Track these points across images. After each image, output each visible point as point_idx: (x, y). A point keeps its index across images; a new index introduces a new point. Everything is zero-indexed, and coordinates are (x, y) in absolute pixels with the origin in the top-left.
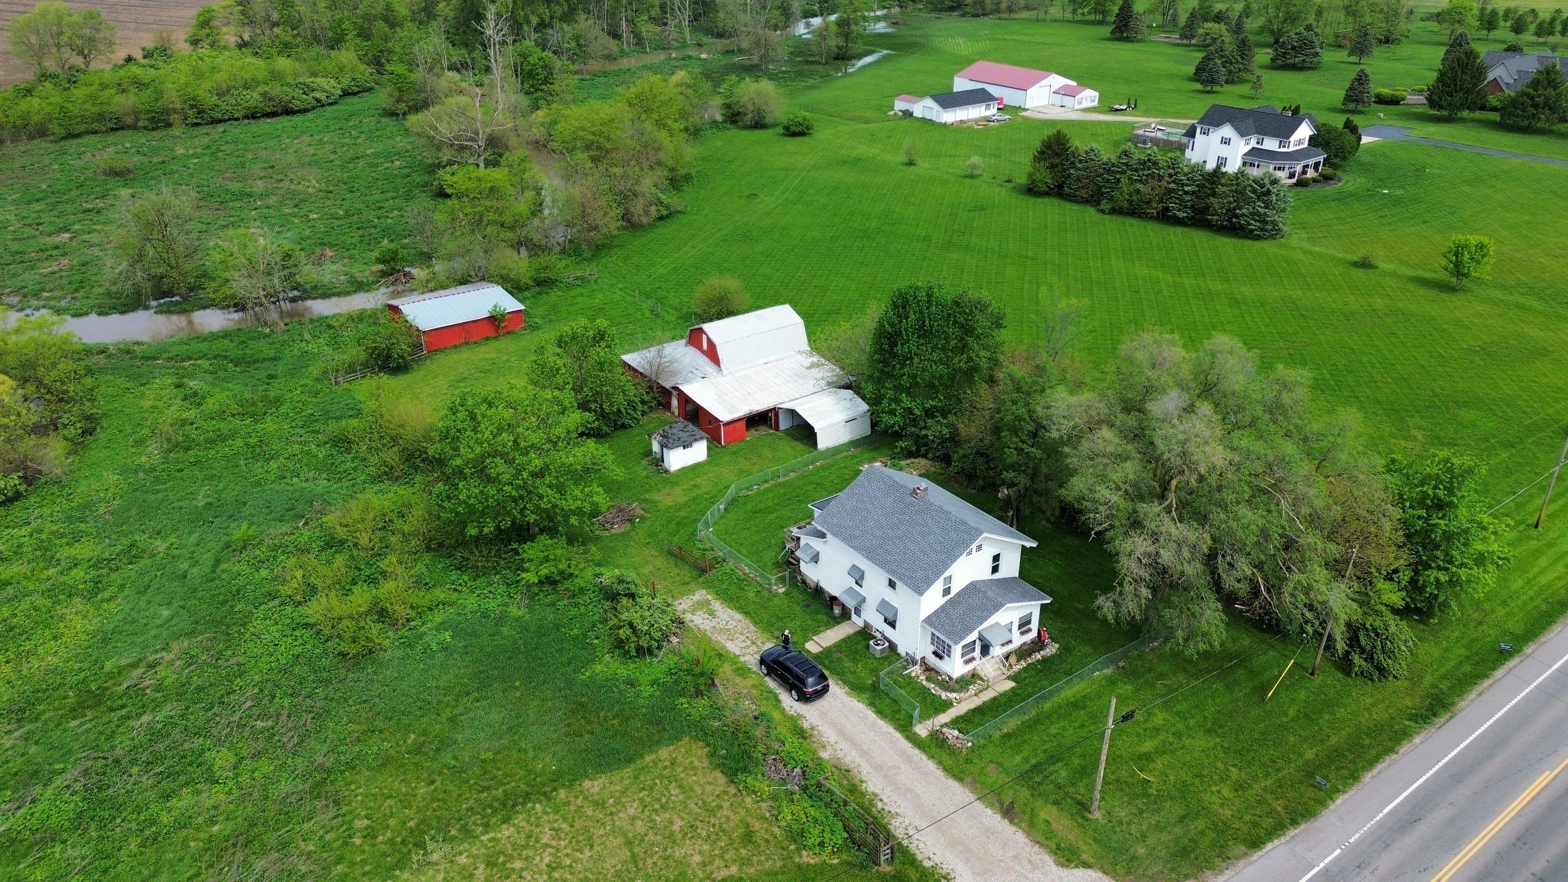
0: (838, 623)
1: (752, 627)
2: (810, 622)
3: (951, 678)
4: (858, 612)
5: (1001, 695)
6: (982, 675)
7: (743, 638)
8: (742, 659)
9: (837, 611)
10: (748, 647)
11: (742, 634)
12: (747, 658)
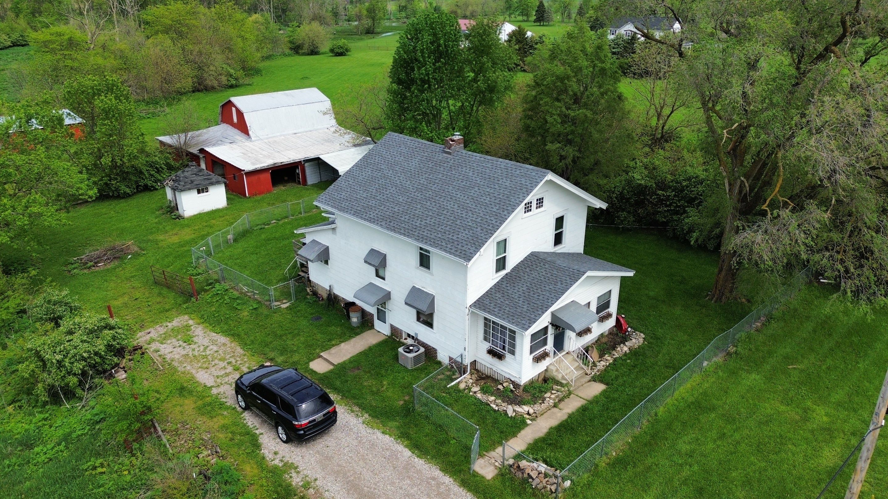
0: (357, 334)
1: (239, 350)
2: (319, 336)
3: (516, 385)
4: (382, 316)
5: (591, 402)
6: (559, 377)
7: (222, 364)
8: (214, 391)
9: (355, 319)
10: (227, 375)
11: (222, 360)
12: (222, 389)
